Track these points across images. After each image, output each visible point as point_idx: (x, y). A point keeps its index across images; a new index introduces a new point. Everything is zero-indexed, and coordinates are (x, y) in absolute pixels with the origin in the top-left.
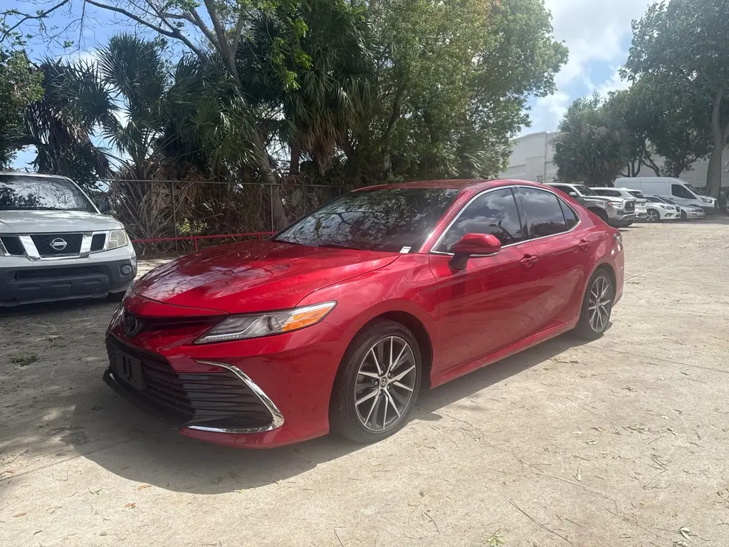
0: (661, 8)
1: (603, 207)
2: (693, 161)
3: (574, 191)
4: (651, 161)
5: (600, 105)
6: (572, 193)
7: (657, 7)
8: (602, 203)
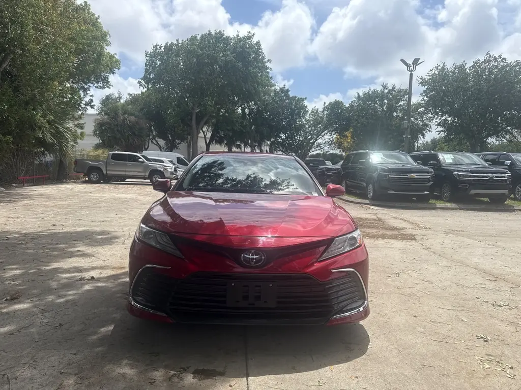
0: (160, 47)
1: (162, 170)
2: (179, 144)
3: (140, 158)
4: (157, 142)
5: (122, 101)
6: (140, 160)
7: (158, 47)
8: (161, 167)
